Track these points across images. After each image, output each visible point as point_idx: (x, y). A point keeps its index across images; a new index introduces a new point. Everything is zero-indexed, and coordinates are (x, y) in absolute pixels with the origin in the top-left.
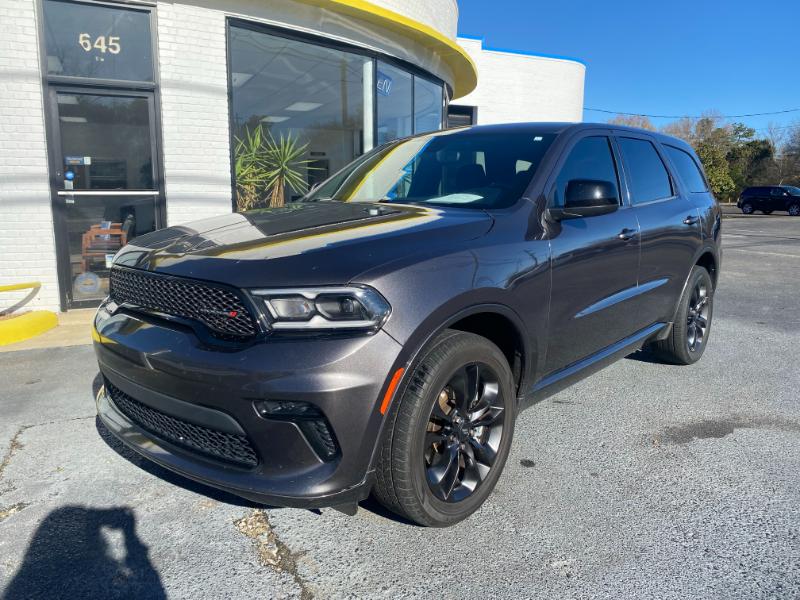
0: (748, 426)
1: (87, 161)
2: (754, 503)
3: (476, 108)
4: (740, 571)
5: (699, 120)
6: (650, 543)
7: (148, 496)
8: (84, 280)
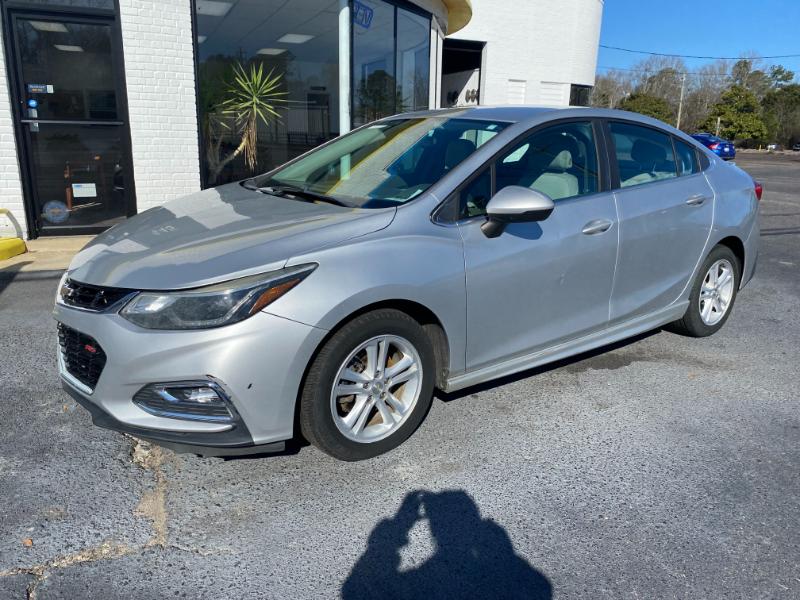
1: (50, 89)
3: (485, 43)
5: (737, 61)
8: (52, 208)
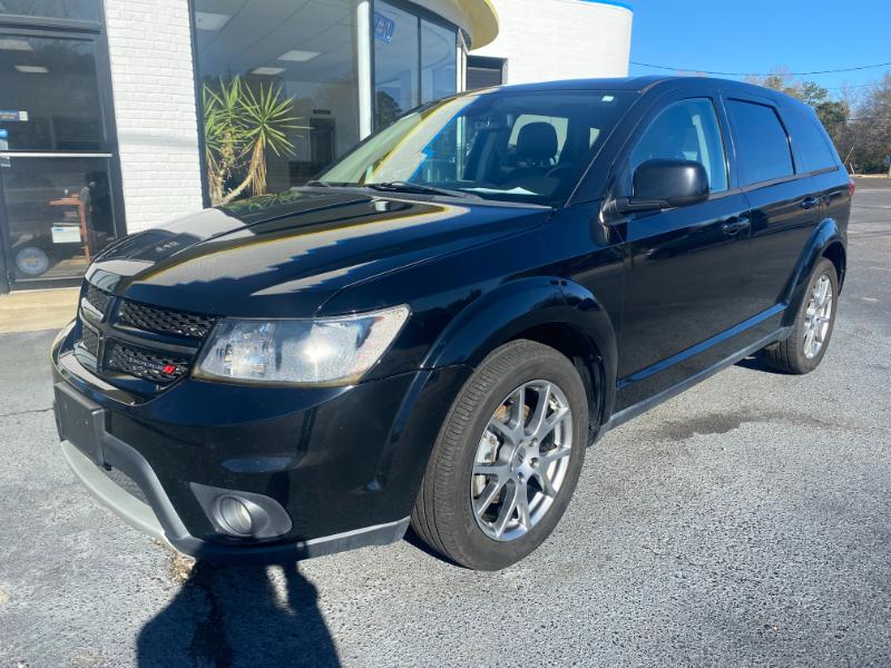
0: (758, 419)
1: (24, 116)
2: (743, 505)
3: (506, 60)
4: (710, 580)
5: (767, 78)
6: (618, 550)
7: (56, 504)
8: (27, 256)
